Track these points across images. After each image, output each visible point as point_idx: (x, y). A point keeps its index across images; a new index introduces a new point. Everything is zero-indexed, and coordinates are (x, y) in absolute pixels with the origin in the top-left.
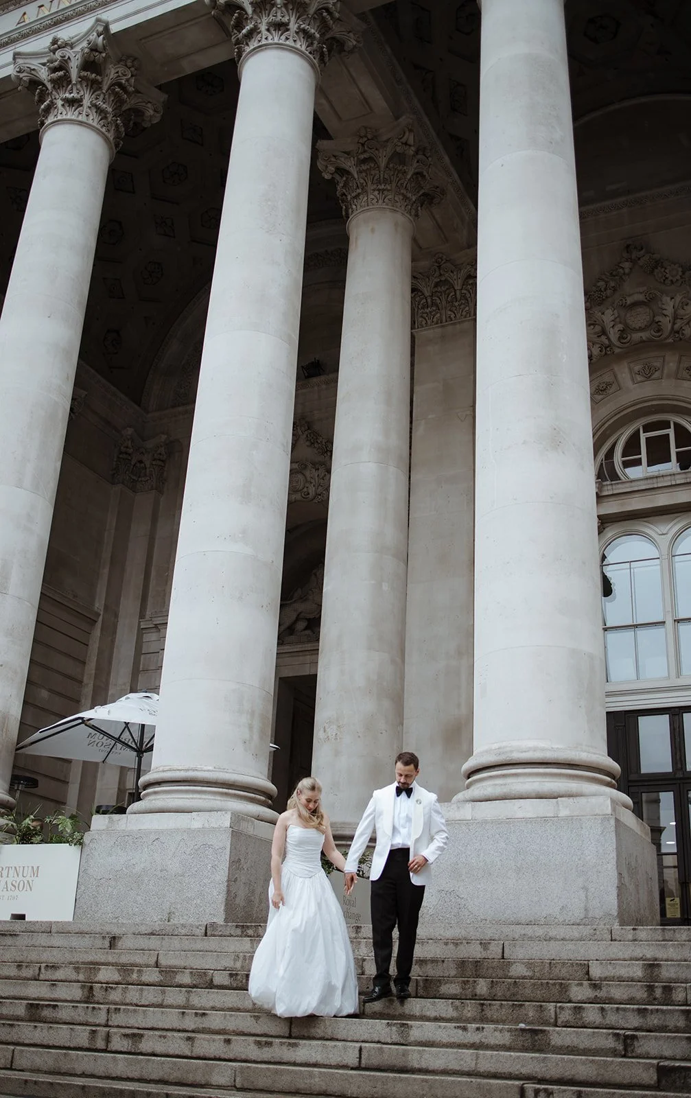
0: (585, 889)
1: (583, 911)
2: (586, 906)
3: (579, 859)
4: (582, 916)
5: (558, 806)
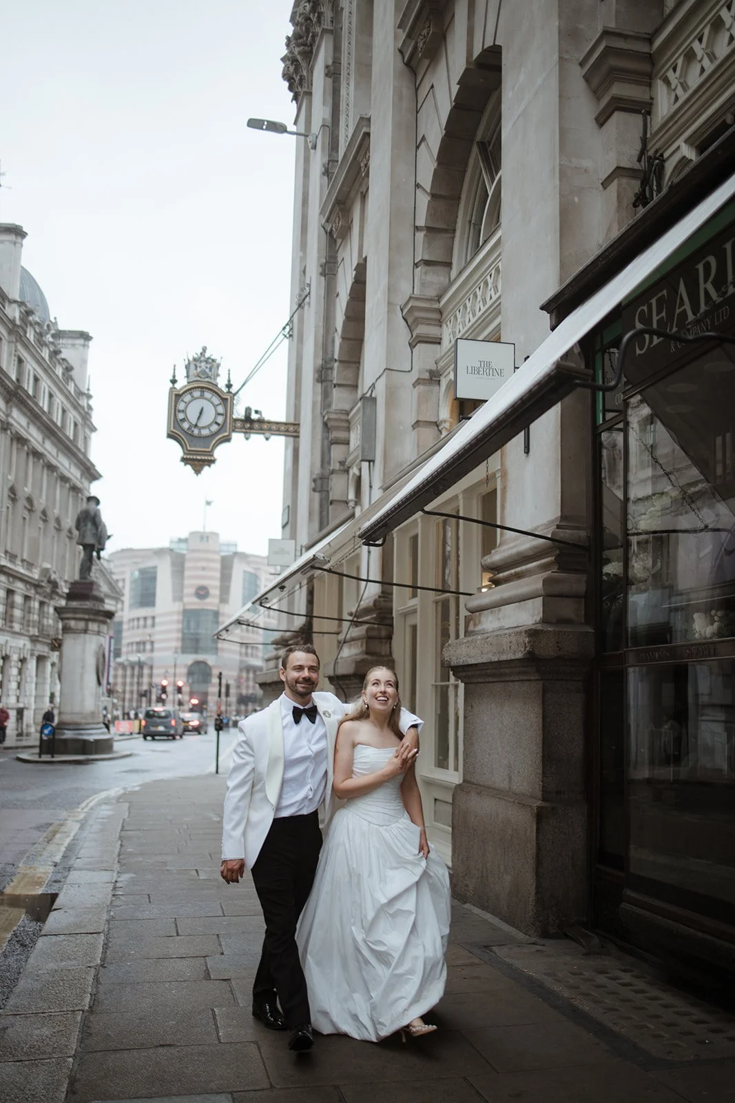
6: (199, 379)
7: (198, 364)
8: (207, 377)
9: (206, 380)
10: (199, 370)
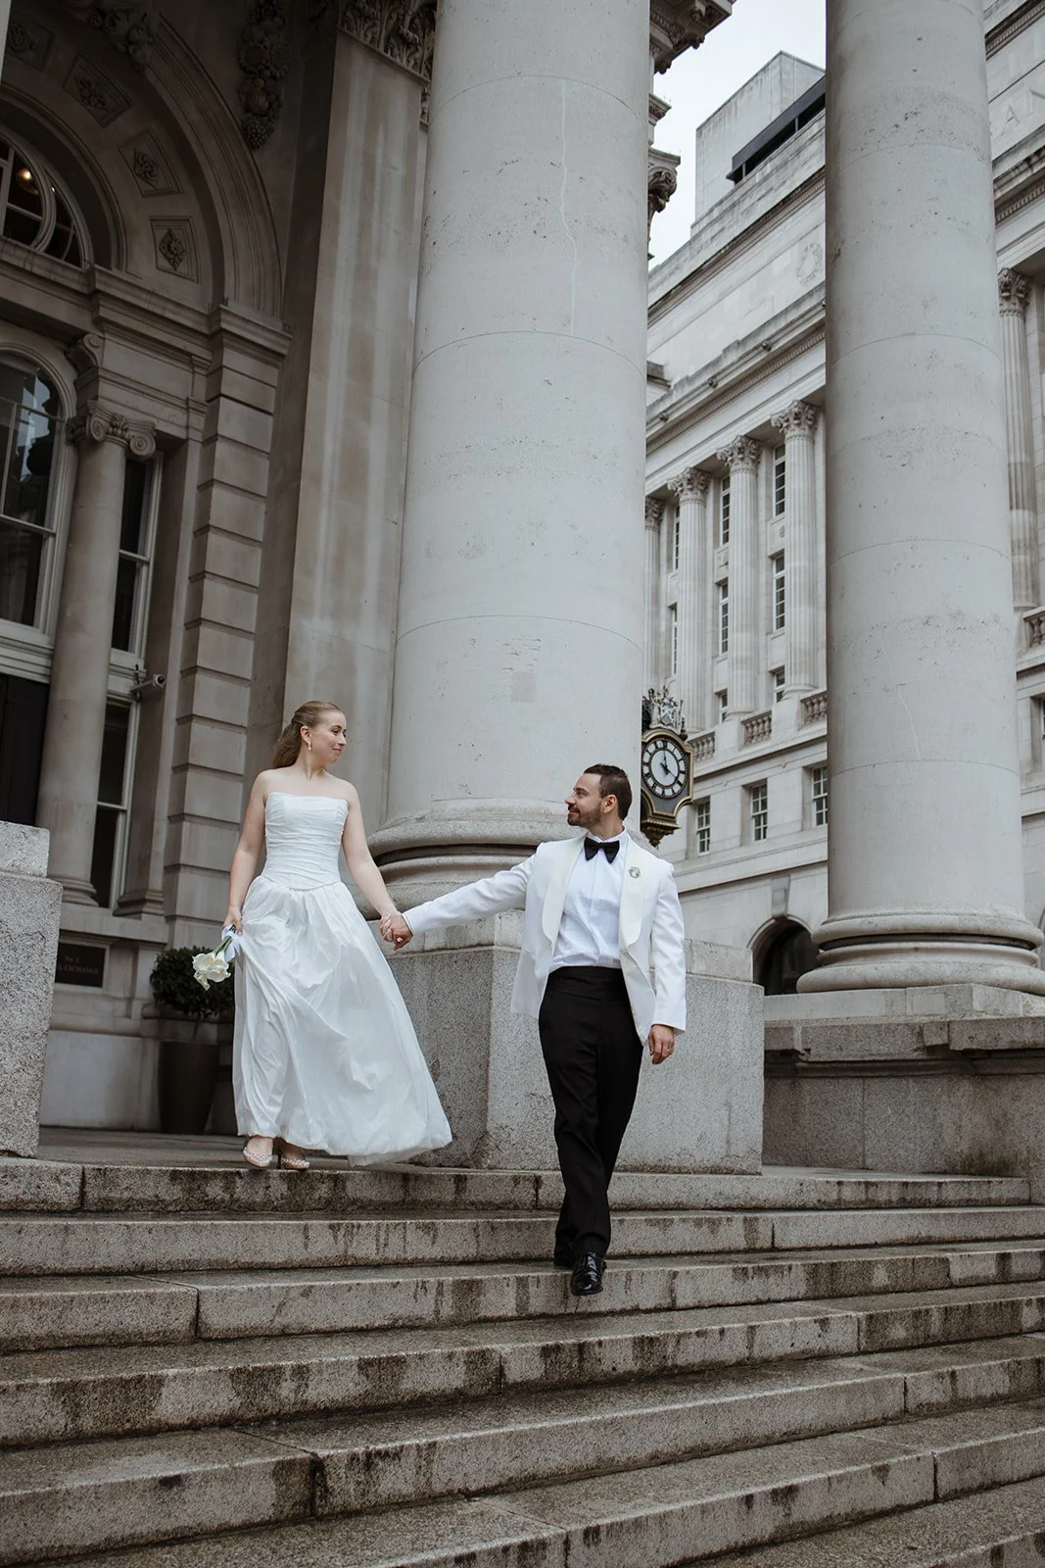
0: (728, 1104)
1: (723, 1144)
2: (728, 1135)
3: (723, 1054)
4: (723, 1152)
5: (692, 955)
6: (661, 725)
7: (662, 708)
8: (670, 724)
9: (669, 727)
10: (663, 714)
